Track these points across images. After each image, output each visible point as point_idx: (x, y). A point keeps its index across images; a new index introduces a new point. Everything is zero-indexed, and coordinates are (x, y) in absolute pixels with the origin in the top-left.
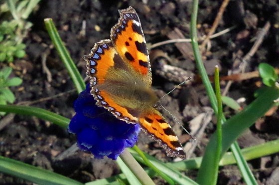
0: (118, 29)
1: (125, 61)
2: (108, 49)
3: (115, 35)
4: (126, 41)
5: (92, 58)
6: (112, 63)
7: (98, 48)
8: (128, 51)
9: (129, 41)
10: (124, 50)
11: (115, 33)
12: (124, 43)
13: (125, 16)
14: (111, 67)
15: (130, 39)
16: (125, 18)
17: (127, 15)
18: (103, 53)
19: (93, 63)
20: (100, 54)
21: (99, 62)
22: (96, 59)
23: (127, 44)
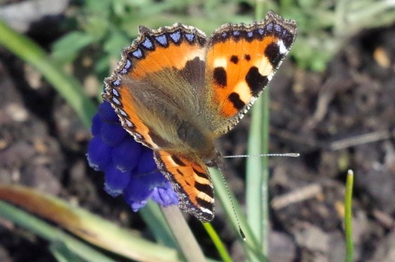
0: (239, 31)
1: (209, 76)
2: (191, 43)
3: (224, 35)
4: (235, 54)
5: (154, 37)
6: (181, 65)
7: (176, 32)
8: (225, 69)
9: (242, 58)
10: (221, 62)
11: (228, 33)
12: (230, 55)
13: (271, 25)
14: (175, 69)
15: (248, 58)
16: (269, 28)
17: (277, 26)
18: (178, 43)
19: (148, 44)
20: (173, 41)
21: (158, 49)
22: (158, 42)
23: (234, 60)
